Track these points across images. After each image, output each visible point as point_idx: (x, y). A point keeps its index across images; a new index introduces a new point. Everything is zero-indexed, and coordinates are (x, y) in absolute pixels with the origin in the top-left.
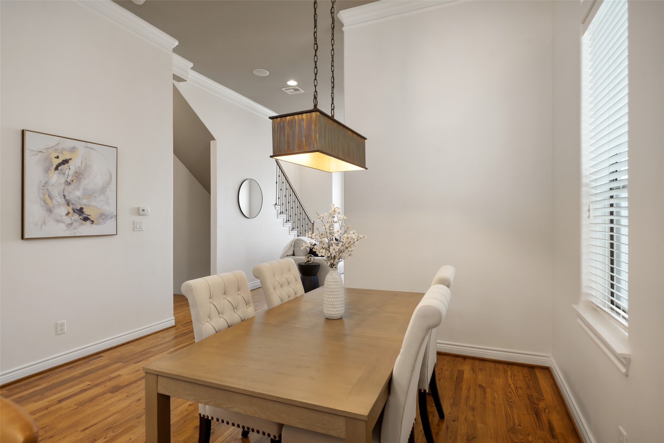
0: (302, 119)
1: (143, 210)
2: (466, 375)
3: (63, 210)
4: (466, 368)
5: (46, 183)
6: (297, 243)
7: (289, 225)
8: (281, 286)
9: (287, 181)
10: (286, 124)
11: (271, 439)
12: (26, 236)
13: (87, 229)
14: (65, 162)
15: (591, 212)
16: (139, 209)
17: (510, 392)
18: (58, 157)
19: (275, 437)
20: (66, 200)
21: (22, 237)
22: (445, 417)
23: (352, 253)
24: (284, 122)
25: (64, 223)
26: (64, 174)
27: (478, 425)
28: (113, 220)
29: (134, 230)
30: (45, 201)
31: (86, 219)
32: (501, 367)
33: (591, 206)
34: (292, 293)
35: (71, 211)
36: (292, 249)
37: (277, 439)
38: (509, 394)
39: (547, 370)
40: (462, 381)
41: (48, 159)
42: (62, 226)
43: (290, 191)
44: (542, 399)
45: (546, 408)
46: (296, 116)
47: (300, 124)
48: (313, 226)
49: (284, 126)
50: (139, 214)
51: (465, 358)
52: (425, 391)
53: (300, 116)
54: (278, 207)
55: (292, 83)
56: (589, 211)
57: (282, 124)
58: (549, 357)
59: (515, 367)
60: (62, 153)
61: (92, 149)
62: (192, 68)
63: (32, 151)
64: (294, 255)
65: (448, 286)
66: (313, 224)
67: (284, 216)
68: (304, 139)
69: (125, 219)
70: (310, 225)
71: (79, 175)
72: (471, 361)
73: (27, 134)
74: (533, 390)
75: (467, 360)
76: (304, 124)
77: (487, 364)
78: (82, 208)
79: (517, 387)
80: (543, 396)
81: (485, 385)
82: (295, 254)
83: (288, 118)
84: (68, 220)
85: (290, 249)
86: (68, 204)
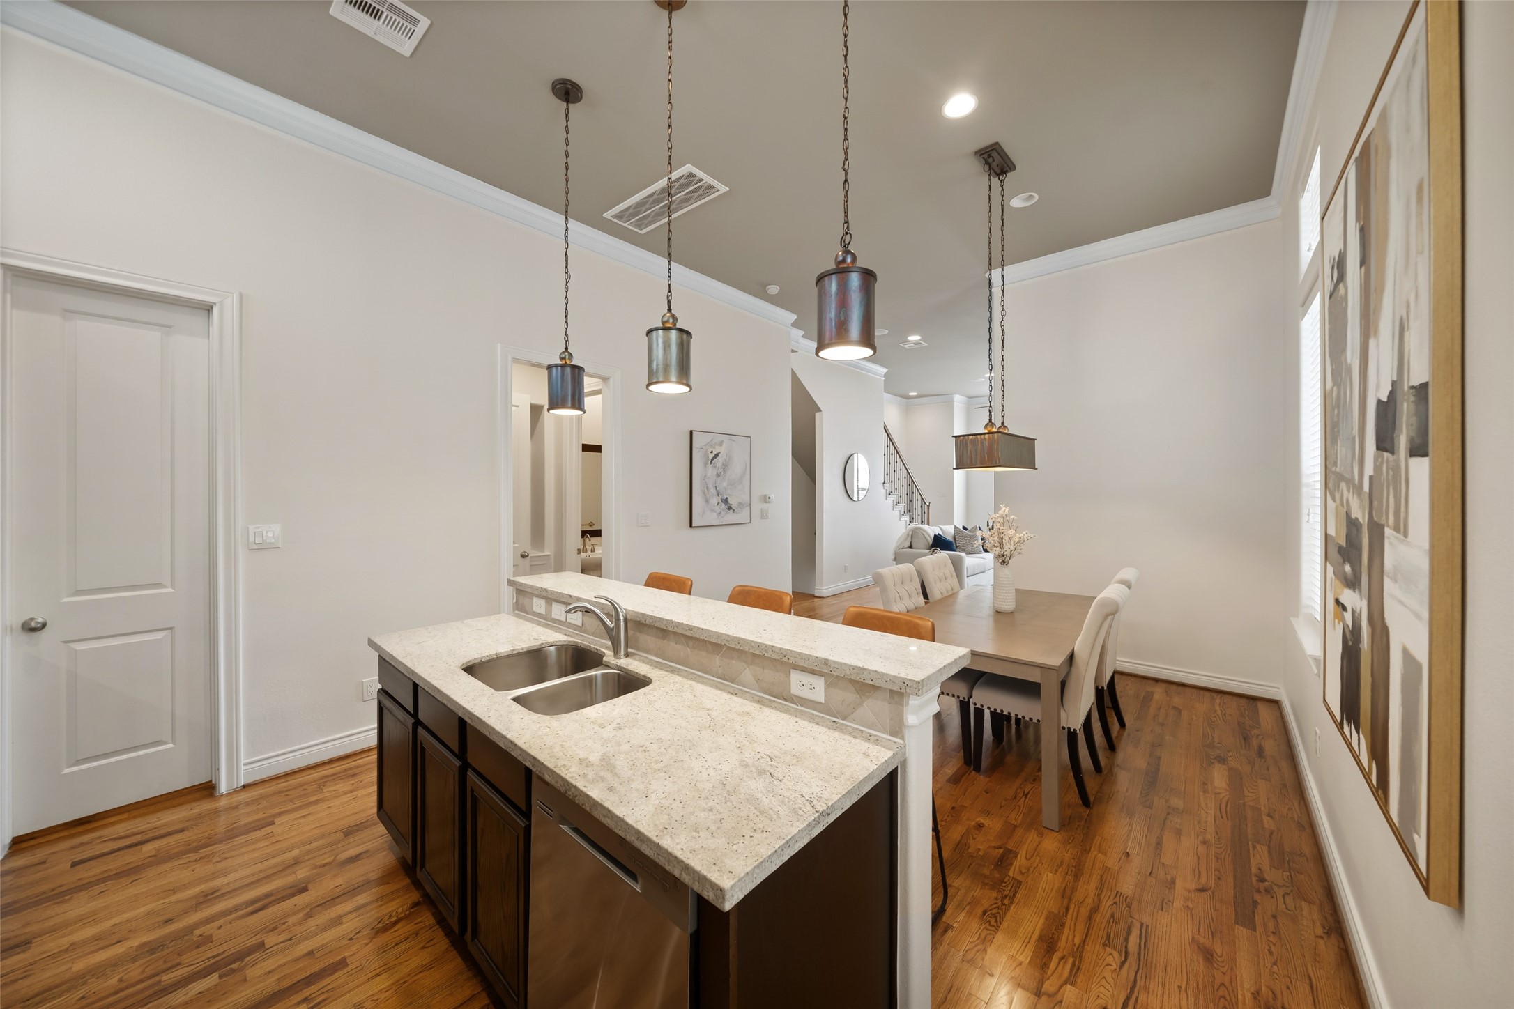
0: (985, 438)
1: (769, 498)
2: (1156, 697)
3: (715, 500)
4: (1158, 692)
5: (705, 476)
6: (916, 532)
7: (900, 508)
8: (940, 581)
9: (897, 452)
10: (968, 442)
11: (961, 701)
12: (693, 525)
13: (730, 518)
14: (717, 455)
15: (1311, 517)
16: (765, 496)
17: (1215, 717)
18: (712, 452)
19: (964, 698)
20: (717, 491)
21: (691, 526)
22: (1126, 727)
23: (1022, 551)
24: (966, 441)
25: (715, 512)
26: (715, 467)
27: (1167, 737)
28: (748, 508)
29: (762, 518)
30: (704, 493)
31: (730, 508)
32: (1207, 694)
33: (1311, 510)
34: (949, 588)
35: (720, 501)
36: (909, 539)
37: (966, 700)
38: (1213, 719)
39: (1276, 703)
40: (1151, 700)
41: (706, 455)
42: (715, 515)
43: (899, 465)
44: (1257, 728)
45: (1260, 735)
46: (979, 436)
47: (982, 443)
48: (928, 508)
49: (966, 443)
50: (766, 502)
51: (1157, 681)
52: (1103, 688)
53: (982, 436)
54: (888, 486)
55: (915, 338)
56: (1308, 515)
57: (964, 442)
58: (1279, 688)
59: (1227, 698)
60: (714, 448)
61: (733, 440)
62: (803, 336)
63: (697, 448)
64: (911, 547)
65: (1129, 587)
66: (928, 506)
67: (894, 497)
68: (986, 456)
69: (757, 506)
70: (925, 507)
71: (725, 466)
72: (1165, 685)
73: (694, 433)
74: (1247, 719)
75: (1159, 684)
76: (986, 443)
77: (1188, 690)
78: (727, 498)
79: (1225, 714)
80: (1260, 725)
81: (1181, 708)
82: (913, 546)
83: (971, 437)
84: (717, 509)
85: (906, 539)
86: (718, 495)
